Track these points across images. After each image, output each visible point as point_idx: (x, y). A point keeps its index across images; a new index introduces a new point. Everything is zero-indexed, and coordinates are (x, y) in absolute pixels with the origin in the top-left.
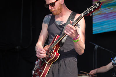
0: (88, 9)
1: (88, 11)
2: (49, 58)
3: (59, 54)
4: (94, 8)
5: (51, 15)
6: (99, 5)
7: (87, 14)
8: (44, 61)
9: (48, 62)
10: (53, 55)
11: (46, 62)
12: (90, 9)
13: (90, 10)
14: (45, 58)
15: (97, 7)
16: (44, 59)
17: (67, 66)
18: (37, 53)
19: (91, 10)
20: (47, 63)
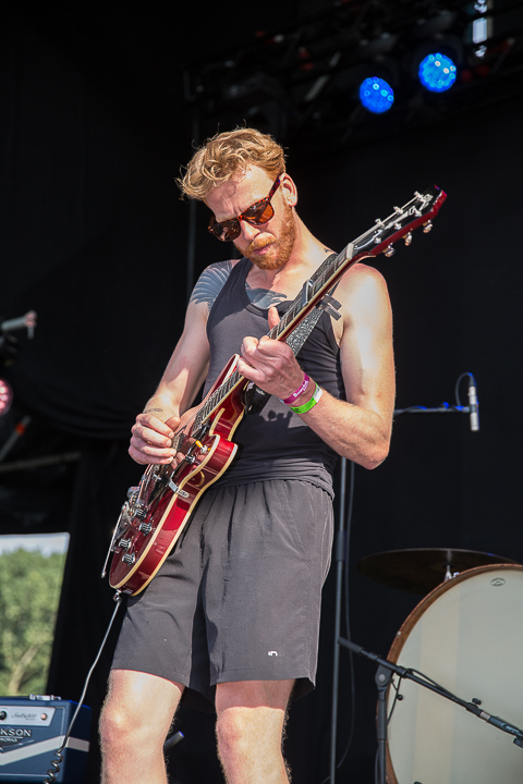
0: (380, 223)
1: (380, 231)
2: (186, 467)
3: (236, 446)
4: (406, 215)
5: (234, 262)
6: (431, 202)
7: (373, 244)
8: (165, 479)
9: (180, 487)
10: (205, 449)
11: (171, 484)
12: (386, 224)
13: (390, 225)
14: (170, 465)
15: (418, 214)
16: (164, 471)
17: (273, 512)
18: (133, 439)
19: (394, 226)
20: (178, 489)
